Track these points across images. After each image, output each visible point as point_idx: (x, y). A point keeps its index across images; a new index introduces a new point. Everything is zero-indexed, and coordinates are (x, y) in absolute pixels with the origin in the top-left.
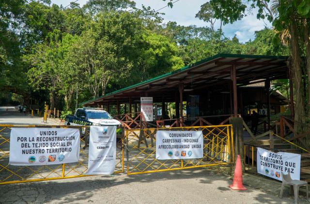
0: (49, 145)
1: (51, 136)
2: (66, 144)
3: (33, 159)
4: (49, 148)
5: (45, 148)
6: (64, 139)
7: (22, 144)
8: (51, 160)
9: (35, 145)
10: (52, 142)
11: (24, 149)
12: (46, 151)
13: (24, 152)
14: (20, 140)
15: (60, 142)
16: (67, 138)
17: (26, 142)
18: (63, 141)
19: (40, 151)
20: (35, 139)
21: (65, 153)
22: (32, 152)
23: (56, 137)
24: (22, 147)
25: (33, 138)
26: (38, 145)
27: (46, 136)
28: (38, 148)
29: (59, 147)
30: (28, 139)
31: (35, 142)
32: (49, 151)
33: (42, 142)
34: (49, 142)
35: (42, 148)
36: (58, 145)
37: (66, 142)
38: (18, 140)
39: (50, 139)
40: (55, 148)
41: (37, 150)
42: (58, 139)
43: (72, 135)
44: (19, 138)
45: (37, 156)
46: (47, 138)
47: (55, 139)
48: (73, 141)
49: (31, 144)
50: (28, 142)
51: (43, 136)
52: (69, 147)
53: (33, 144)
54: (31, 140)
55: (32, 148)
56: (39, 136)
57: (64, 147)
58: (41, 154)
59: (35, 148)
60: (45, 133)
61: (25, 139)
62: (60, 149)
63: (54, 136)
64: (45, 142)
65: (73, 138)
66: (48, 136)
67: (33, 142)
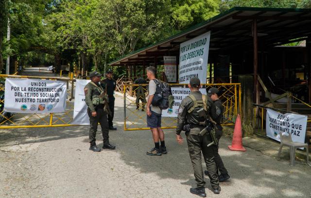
0: (39, 95)
1: (41, 87)
2: (54, 95)
3: (24, 107)
4: (39, 97)
5: (36, 98)
6: (53, 90)
7: (15, 93)
8: (41, 109)
9: (27, 94)
10: (41, 92)
11: (17, 97)
12: (36, 100)
13: (16, 100)
14: (13, 90)
15: (49, 93)
16: (55, 90)
17: (19, 91)
18: (51, 92)
19: (31, 100)
20: (27, 89)
21: (54, 103)
22: (24, 101)
23: (45, 88)
24: (15, 96)
25: (25, 88)
26: (30, 95)
27: (36, 87)
28: (30, 98)
29: (48, 98)
30: (20, 89)
31: (27, 92)
32: (39, 100)
33: (33, 92)
34: (39, 93)
35: (32, 97)
36: (47, 95)
37: (54, 93)
38: (12, 89)
39: (40, 90)
40: (44, 98)
41: (28, 99)
42: (48, 90)
43: (59, 87)
44: (12, 88)
45: (29, 105)
47: (44, 90)
48: (60, 93)
49: (23, 93)
50: (21, 91)
51: (34, 87)
52: (57, 98)
53: (25, 94)
54: (23, 89)
55: (24, 97)
56: (31, 86)
57: (53, 98)
58: (32, 104)
59: (27, 98)
60: (35, 84)
61: (18, 88)
62: (49, 99)
63: (44, 87)
64: (36, 92)
65: (60, 90)
66: (39, 87)
67: (25, 92)
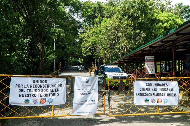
0: (41, 90)
1: (42, 84)
2: (54, 90)
3: (27, 101)
4: (40, 93)
5: (37, 93)
6: (53, 86)
7: (19, 89)
8: (42, 102)
9: (29, 90)
10: (43, 88)
11: (21, 93)
12: (37, 95)
13: (20, 95)
14: (17, 87)
15: (50, 88)
16: (55, 86)
17: (22, 88)
18: (52, 88)
19: (33, 95)
20: (29, 86)
21: (53, 97)
22: (27, 95)
23: (46, 85)
24: (19, 92)
25: (28, 85)
26: (32, 91)
27: (38, 84)
28: (31, 93)
29: (48, 93)
30: (23, 86)
31: (29, 88)
32: (40, 95)
33: (35, 88)
34: (40, 89)
35: (34, 93)
36: (47, 90)
37: (54, 88)
38: (16, 86)
39: (41, 86)
40: (45, 93)
41: (30, 94)
42: (48, 86)
43: (59, 83)
44: (16, 85)
45: (31, 99)
46: (39, 85)
47: (45, 86)
48: (60, 88)
49: (26, 89)
50: (23, 88)
51: (35, 84)
52: (57, 93)
53: (28, 90)
54: (26, 86)
55: (26, 93)
56: (32, 84)
57: (53, 93)
58: (34, 98)
59: (29, 93)
60: (37, 82)
61: (22, 86)
62: (49, 94)
63: (45, 84)
64: (37, 88)
65: (61, 85)
66: (40, 84)
67: (28, 88)
